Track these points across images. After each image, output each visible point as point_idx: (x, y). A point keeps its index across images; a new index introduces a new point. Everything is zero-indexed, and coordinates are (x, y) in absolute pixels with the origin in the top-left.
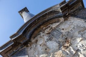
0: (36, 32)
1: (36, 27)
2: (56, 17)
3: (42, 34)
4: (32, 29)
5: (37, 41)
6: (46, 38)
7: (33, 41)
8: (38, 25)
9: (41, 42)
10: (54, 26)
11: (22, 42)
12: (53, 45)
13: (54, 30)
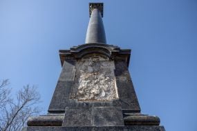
0: (88, 55)
1: (90, 52)
2: (105, 54)
3: (90, 59)
4: (86, 52)
5: (84, 61)
6: (91, 63)
7: (83, 60)
8: (93, 51)
9: (86, 64)
10: (101, 59)
11: (76, 56)
12: (90, 69)
13: (99, 62)
